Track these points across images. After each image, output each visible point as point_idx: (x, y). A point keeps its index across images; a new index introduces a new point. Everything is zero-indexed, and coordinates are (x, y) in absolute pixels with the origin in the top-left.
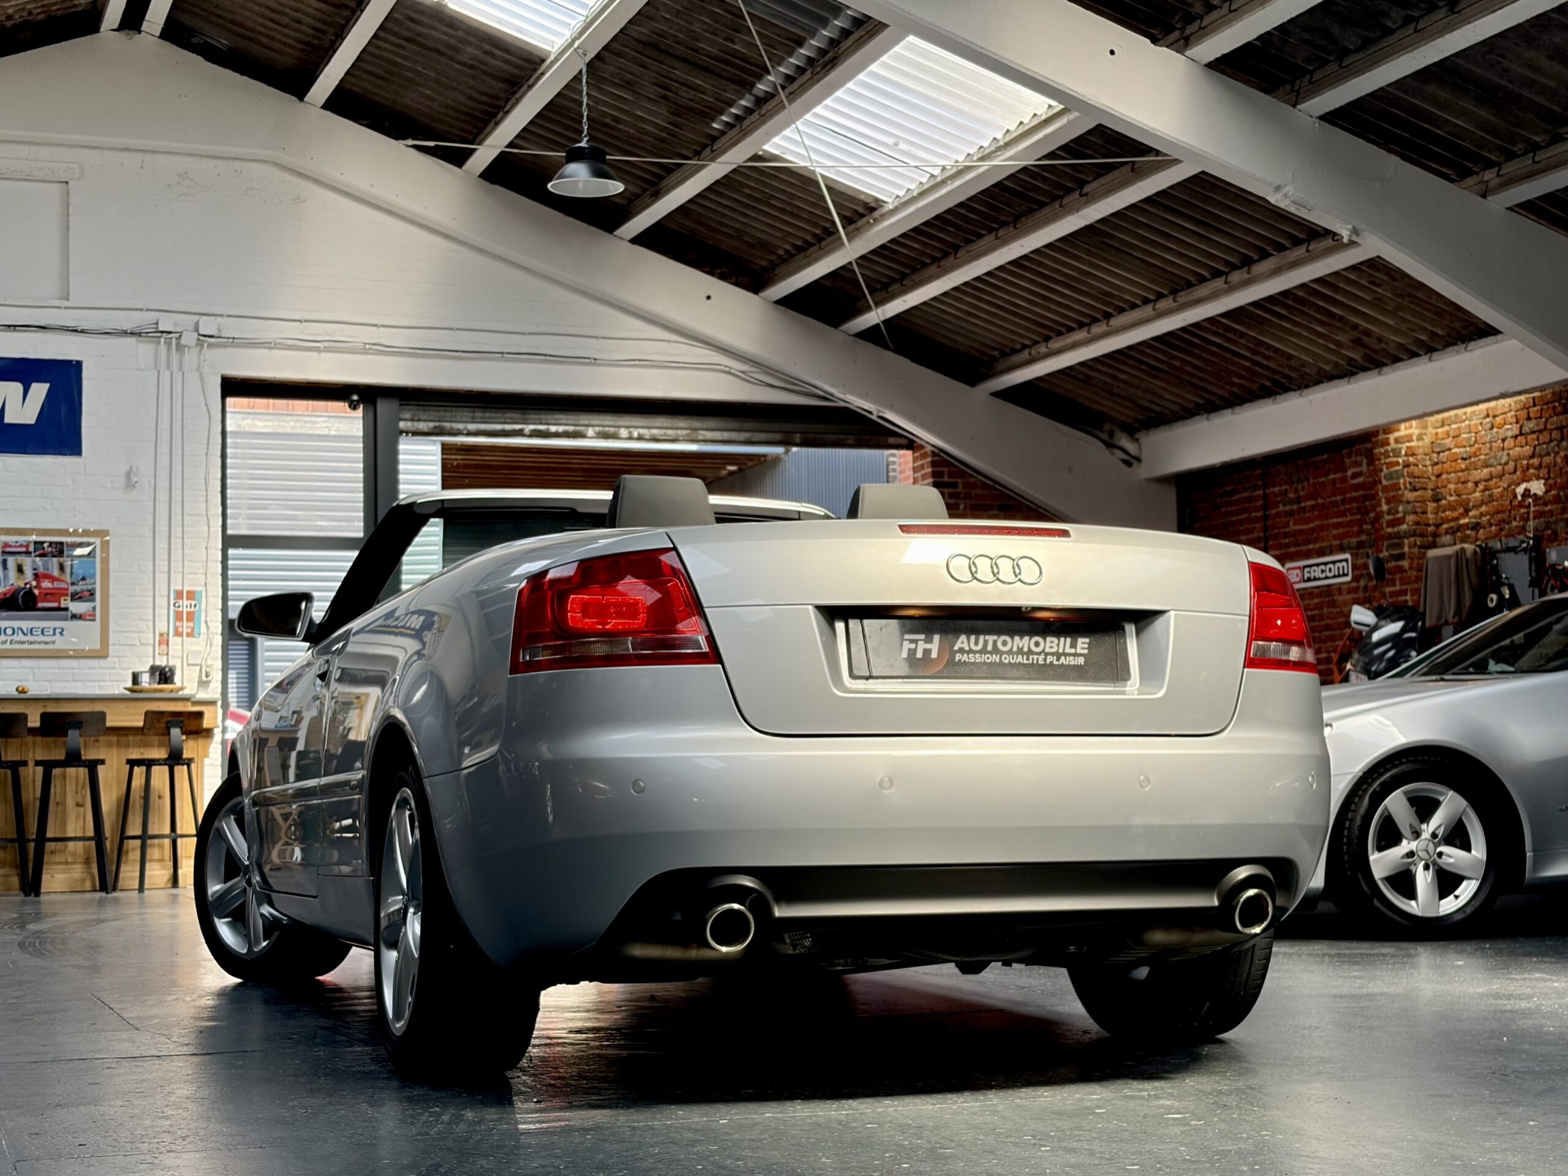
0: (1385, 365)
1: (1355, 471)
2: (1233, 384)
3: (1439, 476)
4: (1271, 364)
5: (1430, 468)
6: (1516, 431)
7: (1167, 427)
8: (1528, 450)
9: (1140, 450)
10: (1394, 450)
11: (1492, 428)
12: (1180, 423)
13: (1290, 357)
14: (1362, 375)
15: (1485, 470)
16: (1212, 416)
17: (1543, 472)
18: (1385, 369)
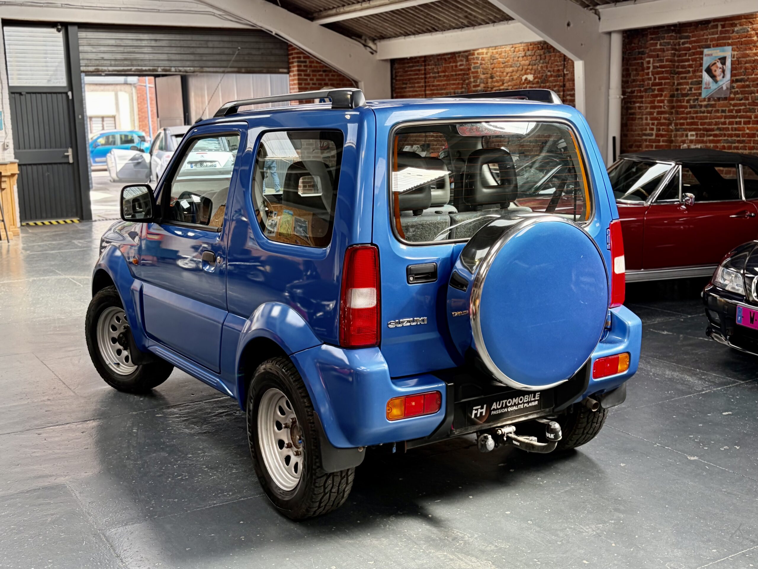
0: (475, 25)
1: (461, 63)
2: (415, 27)
3: (493, 69)
4: (432, 22)
5: (490, 66)
6: (523, 55)
7: (388, 40)
8: (527, 62)
9: (377, 48)
10: (477, 58)
11: (514, 52)
12: (393, 39)
13: (439, 20)
14: (466, 28)
15: (511, 69)
16: (406, 37)
17: (533, 72)
18: (476, 27)
